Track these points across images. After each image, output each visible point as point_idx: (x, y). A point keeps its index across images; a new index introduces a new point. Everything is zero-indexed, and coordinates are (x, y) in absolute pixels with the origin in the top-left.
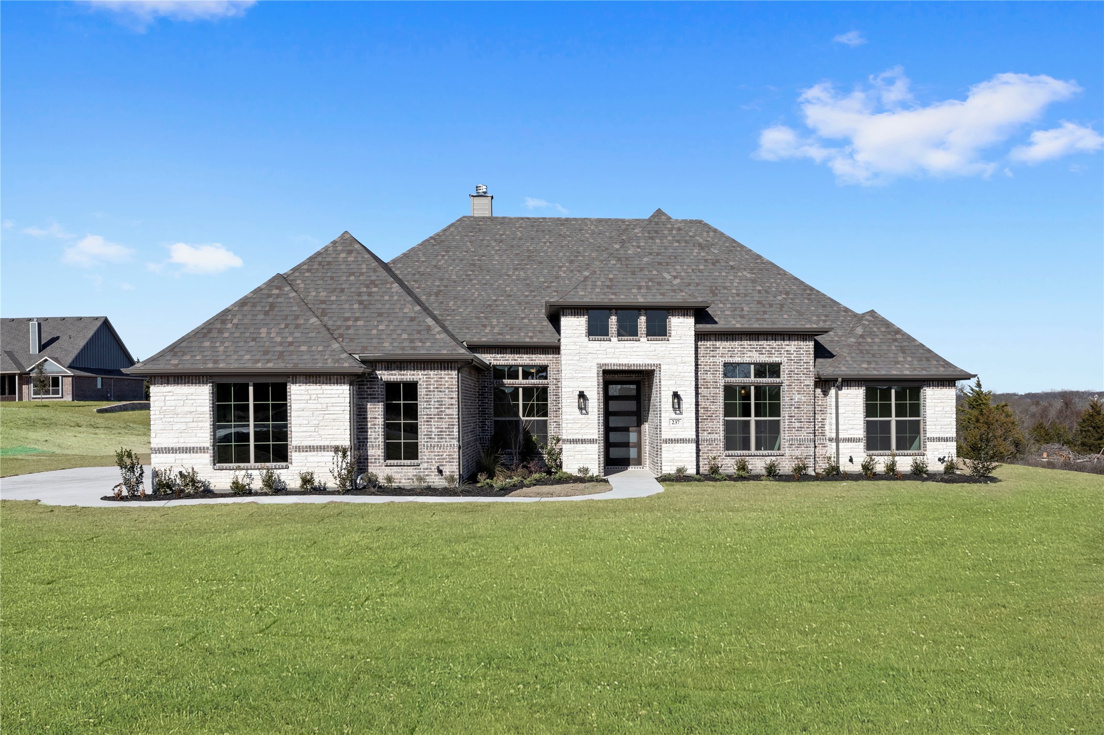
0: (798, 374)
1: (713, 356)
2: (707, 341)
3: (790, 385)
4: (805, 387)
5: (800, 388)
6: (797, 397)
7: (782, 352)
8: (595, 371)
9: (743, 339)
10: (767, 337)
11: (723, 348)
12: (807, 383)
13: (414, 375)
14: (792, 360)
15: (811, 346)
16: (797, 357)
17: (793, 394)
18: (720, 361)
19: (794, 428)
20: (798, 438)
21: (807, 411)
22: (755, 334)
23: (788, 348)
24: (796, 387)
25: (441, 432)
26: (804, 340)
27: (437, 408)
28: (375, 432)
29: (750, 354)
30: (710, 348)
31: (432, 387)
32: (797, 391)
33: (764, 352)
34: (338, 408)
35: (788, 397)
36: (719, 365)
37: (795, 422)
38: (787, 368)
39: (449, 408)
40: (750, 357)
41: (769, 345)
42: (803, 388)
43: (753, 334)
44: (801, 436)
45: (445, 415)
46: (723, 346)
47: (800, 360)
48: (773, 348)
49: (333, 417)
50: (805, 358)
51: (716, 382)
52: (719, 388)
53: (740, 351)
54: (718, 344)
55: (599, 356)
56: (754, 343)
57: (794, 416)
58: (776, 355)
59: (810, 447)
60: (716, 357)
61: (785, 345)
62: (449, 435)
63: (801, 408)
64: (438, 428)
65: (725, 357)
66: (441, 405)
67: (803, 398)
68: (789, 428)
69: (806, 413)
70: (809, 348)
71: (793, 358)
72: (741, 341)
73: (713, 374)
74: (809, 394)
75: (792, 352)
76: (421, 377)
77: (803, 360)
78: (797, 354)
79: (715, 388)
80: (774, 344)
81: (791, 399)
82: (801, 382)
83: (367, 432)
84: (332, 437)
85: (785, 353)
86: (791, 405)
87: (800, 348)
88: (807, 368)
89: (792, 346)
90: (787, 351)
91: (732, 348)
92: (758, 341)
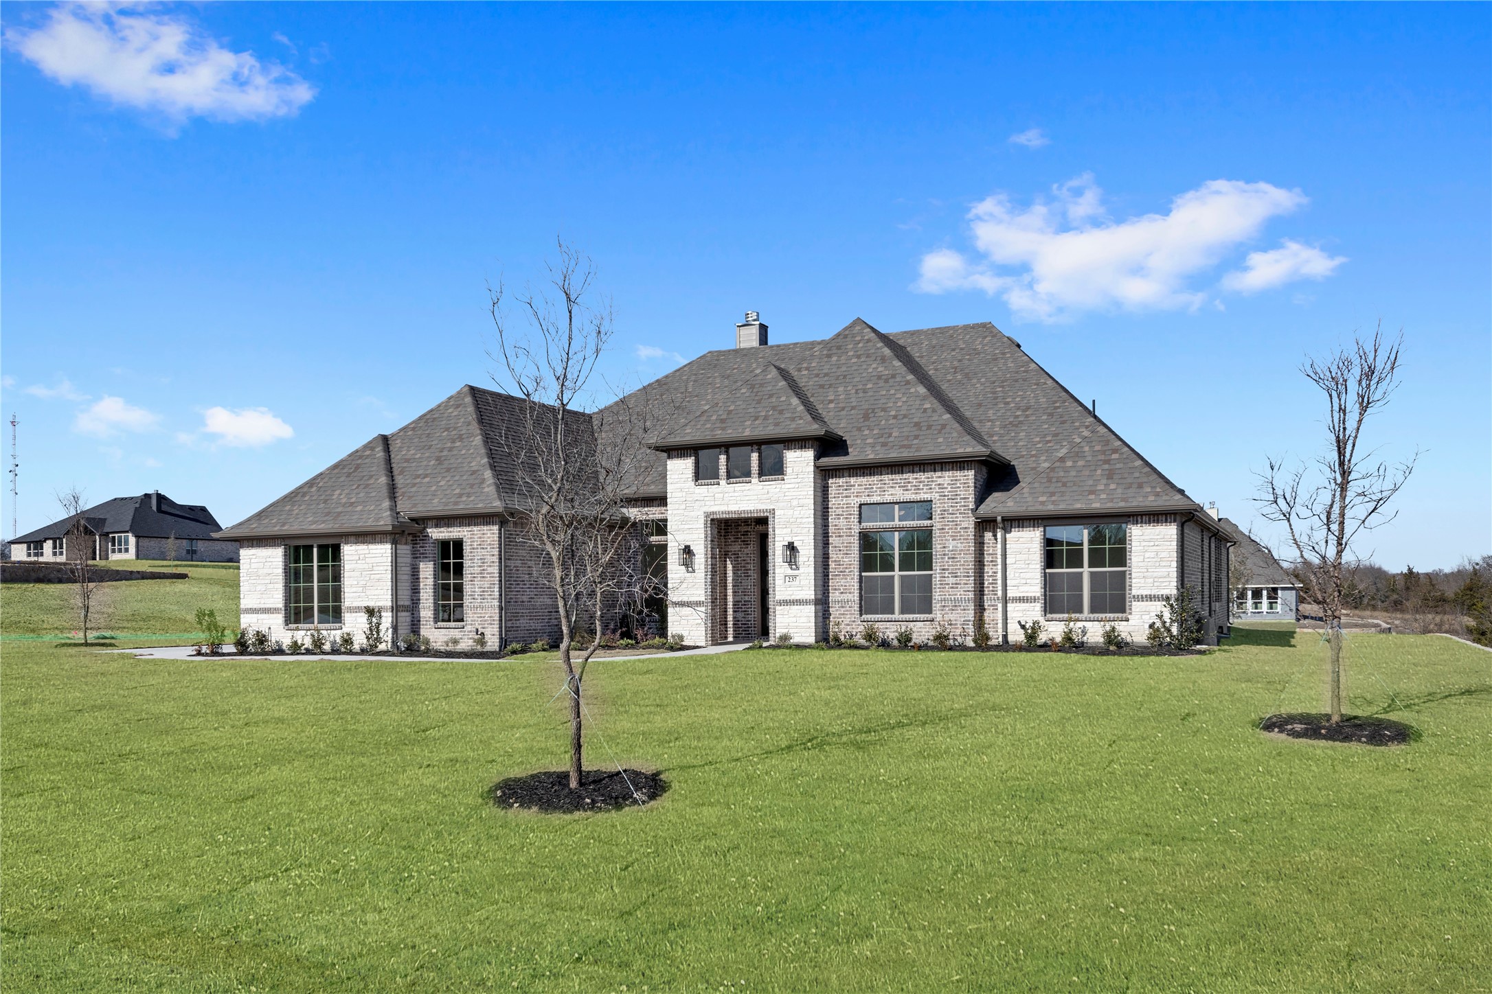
0: (953, 514)
1: (846, 497)
2: (839, 477)
3: (943, 529)
4: (962, 531)
5: (955, 532)
6: (951, 544)
7: (933, 486)
8: (702, 521)
9: (883, 473)
10: (913, 468)
11: (859, 485)
12: (964, 525)
13: (459, 531)
14: (945, 496)
15: (970, 477)
16: (952, 492)
17: (946, 540)
18: (855, 502)
19: (948, 584)
20: (953, 597)
21: (964, 562)
22: (898, 465)
23: (940, 481)
24: (950, 531)
25: (483, 591)
26: (962, 469)
27: (480, 566)
28: (426, 592)
29: (892, 491)
30: (843, 486)
31: (475, 543)
32: (952, 536)
33: (909, 488)
34: (381, 568)
35: (940, 544)
36: (853, 507)
37: (948, 577)
38: (939, 507)
39: (490, 566)
40: (892, 495)
41: (916, 478)
42: (960, 532)
43: (895, 466)
44: (956, 595)
45: (488, 573)
46: (858, 483)
47: (956, 495)
48: (920, 482)
49: (378, 576)
50: (962, 493)
51: (850, 529)
52: (854, 536)
53: (880, 488)
54: (852, 480)
55: (707, 503)
56: (897, 477)
57: (948, 569)
58: (925, 491)
59: (969, 610)
60: (850, 497)
61: (937, 477)
62: (491, 595)
63: (957, 558)
64: (481, 588)
65: (861, 496)
66: (483, 563)
67: (959, 545)
68: (941, 584)
69: (964, 565)
70: (968, 479)
71: (946, 494)
72: (881, 475)
73: (847, 518)
74: (967, 539)
75: (946, 486)
76: (466, 533)
77: (960, 495)
78: (951, 488)
79: (849, 536)
80: (922, 476)
81: (944, 547)
82: (956, 525)
83: (419, 593)
84: (376, 597)
85: (937, 487)
86: (944, 555)
87: (956, 480)
88: (965, 506)
89: (946, 478)
90: (939, 484)
91: (870, 485)
92: (902, 473)
